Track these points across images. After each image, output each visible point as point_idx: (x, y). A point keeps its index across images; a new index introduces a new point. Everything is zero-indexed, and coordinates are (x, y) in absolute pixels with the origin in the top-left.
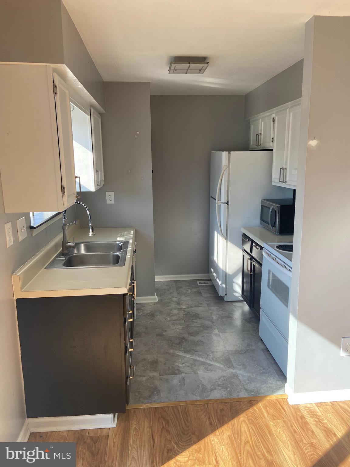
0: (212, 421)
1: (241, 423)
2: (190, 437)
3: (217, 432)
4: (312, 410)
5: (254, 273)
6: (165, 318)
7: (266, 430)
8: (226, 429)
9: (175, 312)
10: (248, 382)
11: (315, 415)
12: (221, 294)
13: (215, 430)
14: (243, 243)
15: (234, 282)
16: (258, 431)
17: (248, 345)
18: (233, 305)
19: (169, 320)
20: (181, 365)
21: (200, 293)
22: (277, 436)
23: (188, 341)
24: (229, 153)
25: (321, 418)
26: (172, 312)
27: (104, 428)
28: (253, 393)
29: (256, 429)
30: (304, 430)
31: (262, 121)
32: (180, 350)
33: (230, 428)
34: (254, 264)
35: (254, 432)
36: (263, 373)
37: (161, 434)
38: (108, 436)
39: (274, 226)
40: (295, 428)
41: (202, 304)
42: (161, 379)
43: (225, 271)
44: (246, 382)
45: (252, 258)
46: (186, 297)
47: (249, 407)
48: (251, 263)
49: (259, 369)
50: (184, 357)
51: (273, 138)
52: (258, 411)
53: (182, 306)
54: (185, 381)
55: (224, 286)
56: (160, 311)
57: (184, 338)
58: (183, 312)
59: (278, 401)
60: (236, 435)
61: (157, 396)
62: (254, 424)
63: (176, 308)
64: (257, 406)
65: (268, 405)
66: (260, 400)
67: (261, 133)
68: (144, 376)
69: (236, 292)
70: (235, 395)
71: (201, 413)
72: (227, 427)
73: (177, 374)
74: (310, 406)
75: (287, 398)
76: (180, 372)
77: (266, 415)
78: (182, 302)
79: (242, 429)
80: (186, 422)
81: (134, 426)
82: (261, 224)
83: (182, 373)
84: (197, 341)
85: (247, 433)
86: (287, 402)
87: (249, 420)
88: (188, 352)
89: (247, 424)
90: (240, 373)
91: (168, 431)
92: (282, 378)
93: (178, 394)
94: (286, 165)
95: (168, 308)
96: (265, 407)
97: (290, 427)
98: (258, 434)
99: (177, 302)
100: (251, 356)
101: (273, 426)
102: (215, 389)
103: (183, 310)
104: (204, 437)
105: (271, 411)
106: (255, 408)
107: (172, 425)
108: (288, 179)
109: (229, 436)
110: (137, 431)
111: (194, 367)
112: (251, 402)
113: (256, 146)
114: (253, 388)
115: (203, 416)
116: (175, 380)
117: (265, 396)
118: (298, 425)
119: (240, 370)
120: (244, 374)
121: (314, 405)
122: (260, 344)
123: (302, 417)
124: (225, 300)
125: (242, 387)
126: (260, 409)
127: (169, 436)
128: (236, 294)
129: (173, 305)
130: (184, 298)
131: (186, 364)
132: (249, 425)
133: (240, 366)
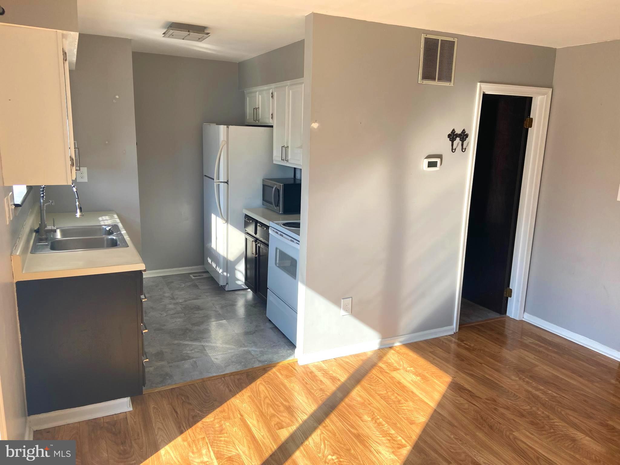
0: (231, 389)
1: (259, 385)
2: (212, 404)
3: (238, 396)
4: (320, 366)
5: (259, 255)
6: (160, 313)
7: (282, 387)
8: (245, 392)
9: (171, 306)
10: (260, 355)
11: (322, 369)
12: (222, 283)
13: (236, 395)
14: (246, 225)
15: (236, 269)
16: (275, 388)
17: (256, 326)
18: (235, 293)
19: (165, 315)
20: (190, 352)
21: (196, 286)
22: (291, 389)
23: (193, 331)
24: (227, 127)
25: (327, 371)
26: (167, 307)
27: (120, 413)
28: (266, 363)
29: (272, 387)
30: (313, 381)
31: (259, 94)
32: (186, 339)
33: (249, 391)
34: (259, 246)
35: (272, 390)
36: (274, 346)
37: (183, 407)
38: (126, 418)
39: (277, 205)
40: (307, 381)
41: (200, 296)
42: (170, 367)
43: (226, 257)
44: (259, 355)
45: (256, 240)
46: (181, 291)
47: (264, 373)
48: (256, 245)
49: (270, 344)
50: (192, 345)
51: (272, 115)
52: (272, 374)
53: (177, 301)
54: (197, 364)
55: (225, 274)
56: (152, 308)
57: (187, 329)
58: (180, 305)
59: (289, 364)
60: (256, 395)
61: (170, 380)
62: (271, 384)
63: (171, 303)
64: (272, 371)
65: (281, 369)
66: (274, 366)
67: (259, 108)
68: (151, 367)
69: (238, 280)
70: (249, 367)
71: (220, 385)
72: (246, 390)
73: (187, 360)
74: (318, 364)
75: (297, 361)
76: (190, 358)
77: (280, 376)
78: (177, 296)
79: (260, 390)
80: (206, 394)
81: (153, 406)
82: (263, 204)
83: (193, 358)
84: (203, 330)
85: (266, 391)
86: (298, 364)
87: (265, 382)
88: (196, 340)
89: (264, 385)
90: (252, 350)
91: (190, 404)
92: (292, 347)
93: (192, 375)
94: (287, 143)
95: (161, 303)
96: (279, 371)
97: (303, 381)
98: (275, 390)
99: (170, 297)
100: (260, 335)
101: (287, 383)
102: (229, 365)
103: (181, 304)
104: (226, 401)
105: (285, 372)
106: (270, 373)
107: (192, 399)
108: (289, 157)
109: (249, 396)
110: (157, 409)
111: (204, 352)
112: (265, 369)
113: (254, 120)
114: (266, 359)
115: (222, 387)
116: (187, 365)
117: (278, 363)
118: (309, 379)
119: (252, 347)
120: (256, 350)
121: (321, 363)
122: (268, 324)
123: (312, 372)
124: (226, 290)
125: (255, 360)
126: (274, 373)
127: (191, 407)
128: (239, 283)
129: (167, 301)
130: (177, 292)
131: (195, 350)
132: (266, 385)
133: (251, 344)
